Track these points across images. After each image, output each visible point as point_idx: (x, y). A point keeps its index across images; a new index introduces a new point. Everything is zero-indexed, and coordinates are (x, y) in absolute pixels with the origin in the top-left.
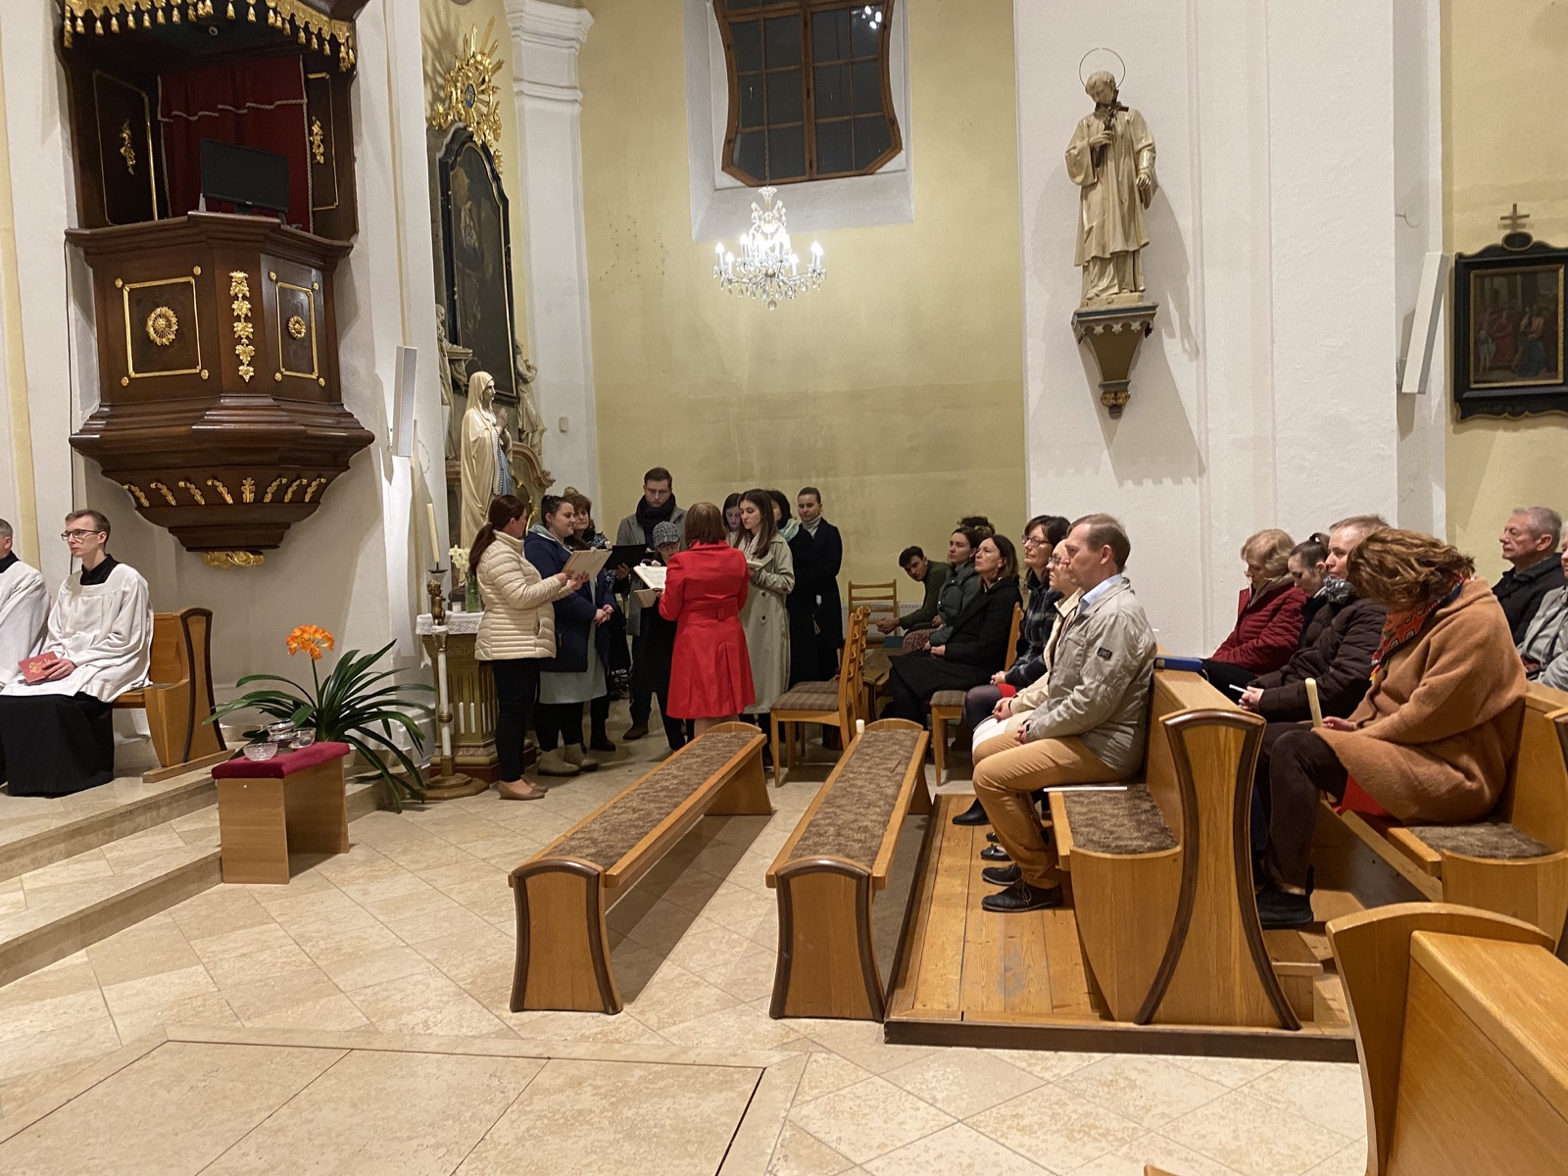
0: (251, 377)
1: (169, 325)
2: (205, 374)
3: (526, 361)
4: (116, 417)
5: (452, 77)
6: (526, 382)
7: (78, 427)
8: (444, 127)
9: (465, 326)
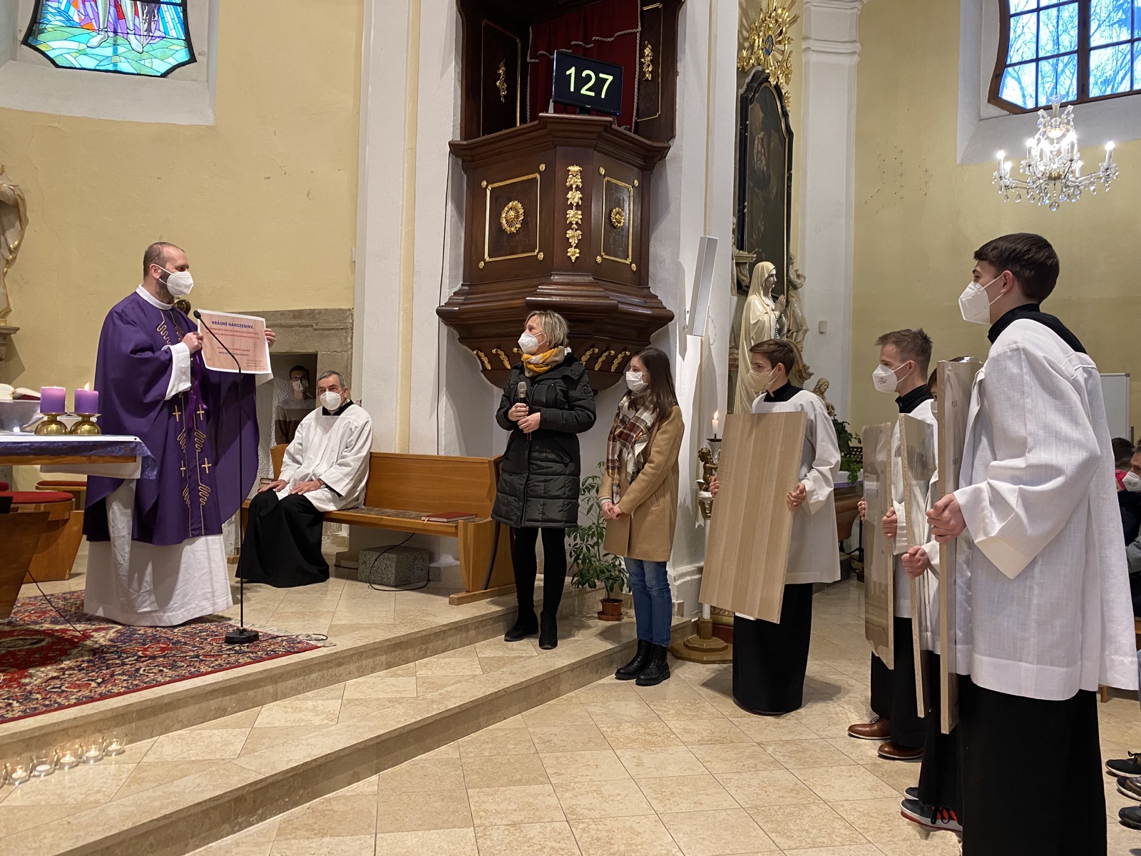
0: (577, 258)
1: (517, 217)
2: (541, 256)
3: (796, 271)
4: (472, 294)
5: (756, 27)
6: (795, 288)
7: (444, 301)
8: (747, 69)
9: (750, 236)
